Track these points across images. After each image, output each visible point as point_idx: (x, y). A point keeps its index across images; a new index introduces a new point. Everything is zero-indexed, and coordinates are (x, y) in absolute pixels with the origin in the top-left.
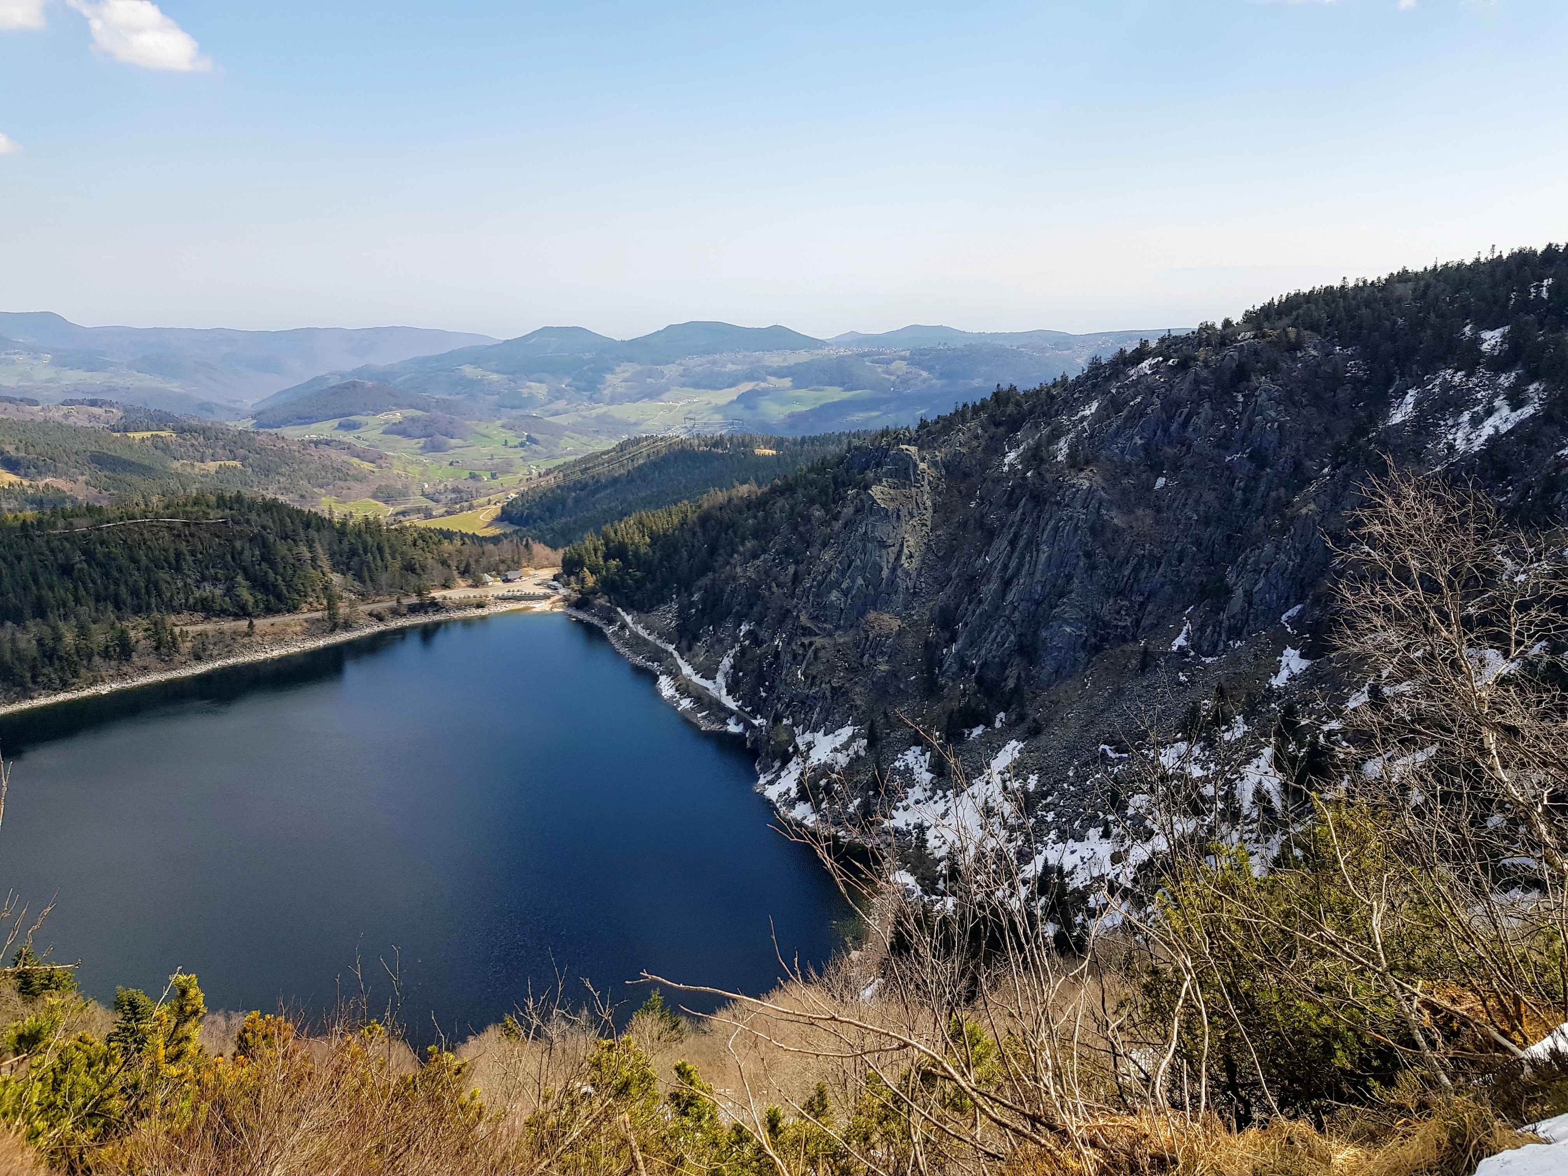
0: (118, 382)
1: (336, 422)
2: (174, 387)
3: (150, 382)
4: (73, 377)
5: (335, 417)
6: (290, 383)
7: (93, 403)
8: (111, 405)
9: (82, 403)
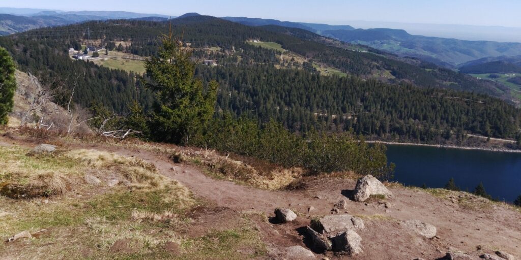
0: (417, 53)
1: (489, 74)
2: (434, 56)
3: (427, 53)
4: (405, 50)
5: (489, 73)
6: (472, 59)
7: (413, 58)
8: (418, 59)
9: (410, 58)
